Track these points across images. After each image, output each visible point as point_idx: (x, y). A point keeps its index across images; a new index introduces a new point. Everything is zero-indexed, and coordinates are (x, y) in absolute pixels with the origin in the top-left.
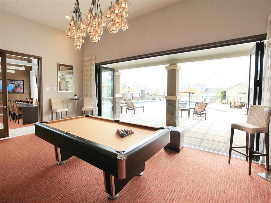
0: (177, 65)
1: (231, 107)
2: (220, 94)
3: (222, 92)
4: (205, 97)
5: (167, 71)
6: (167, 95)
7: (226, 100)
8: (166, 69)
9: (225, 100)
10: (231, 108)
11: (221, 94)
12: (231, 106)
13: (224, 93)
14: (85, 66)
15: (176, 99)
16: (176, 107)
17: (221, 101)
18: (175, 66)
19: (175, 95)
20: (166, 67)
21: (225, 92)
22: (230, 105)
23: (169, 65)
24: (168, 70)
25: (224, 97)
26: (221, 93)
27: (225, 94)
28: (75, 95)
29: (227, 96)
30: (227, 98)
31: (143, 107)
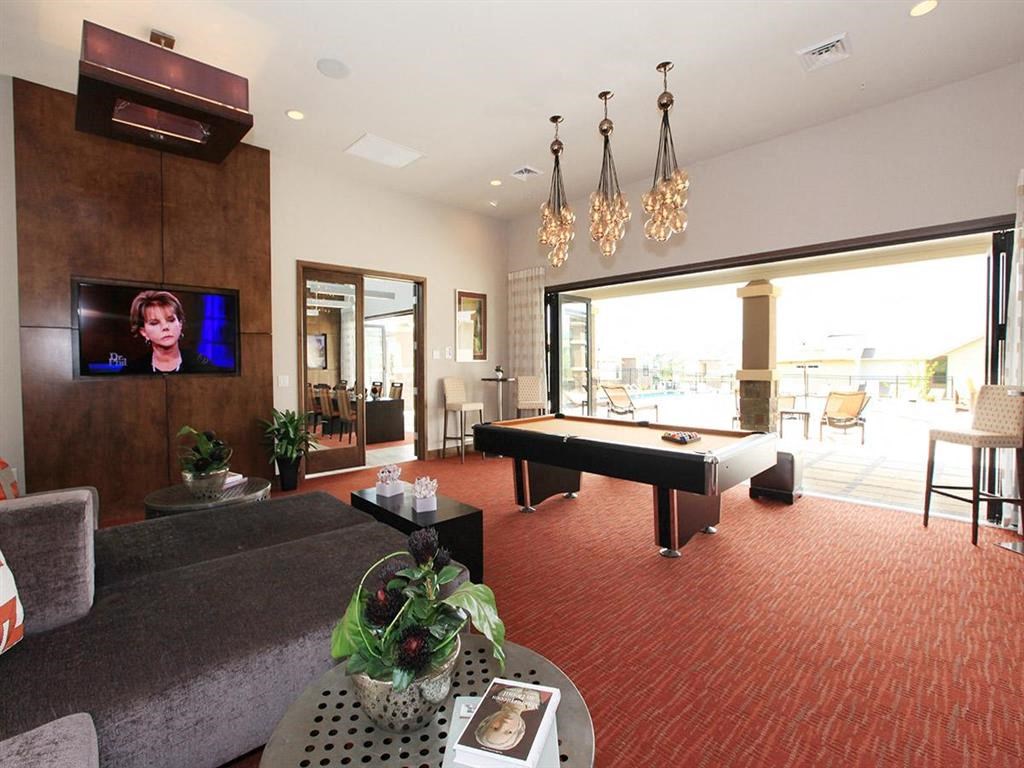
0: (771, 286)
1: (958, 410)
2: (923, 366)
3: (928, 362)
4: (862, 378)
5: (740, 302)
6: (744, 368)
7: (946, 387)
8: (738, 296)
9: (943, 390)
10: (960, 413)
11: (928, 371)
12: (960, 406)
13: (936, 363)
14: (514, 294)
15: (771, 377)
16: (770, 400)
17: (928, 392)
18: (764, 286)
19: (767, 368)
20: (739, 290)
21: (943, 360)
22: (957, 403)
23: (747, 283)
24: (744, 298)
25: (940, 378)
26: (924, 362)
27: (942, 370)
28: (498, 370)
29: (949, 374)
30: (949, 383)
31: (656, 407)
